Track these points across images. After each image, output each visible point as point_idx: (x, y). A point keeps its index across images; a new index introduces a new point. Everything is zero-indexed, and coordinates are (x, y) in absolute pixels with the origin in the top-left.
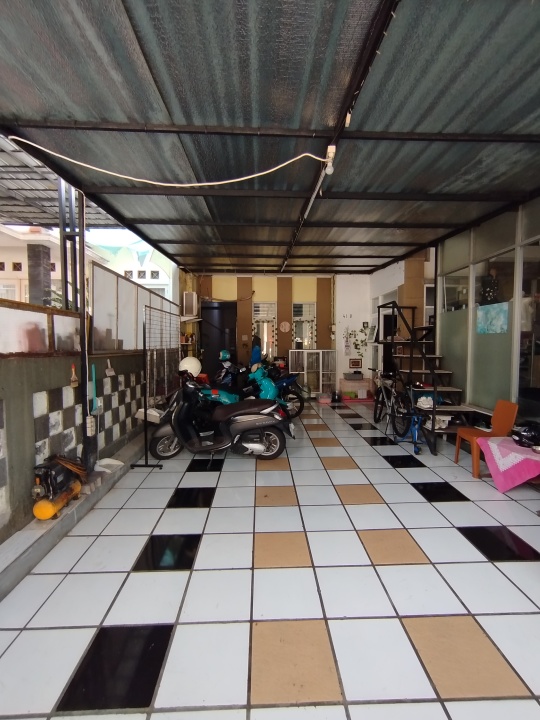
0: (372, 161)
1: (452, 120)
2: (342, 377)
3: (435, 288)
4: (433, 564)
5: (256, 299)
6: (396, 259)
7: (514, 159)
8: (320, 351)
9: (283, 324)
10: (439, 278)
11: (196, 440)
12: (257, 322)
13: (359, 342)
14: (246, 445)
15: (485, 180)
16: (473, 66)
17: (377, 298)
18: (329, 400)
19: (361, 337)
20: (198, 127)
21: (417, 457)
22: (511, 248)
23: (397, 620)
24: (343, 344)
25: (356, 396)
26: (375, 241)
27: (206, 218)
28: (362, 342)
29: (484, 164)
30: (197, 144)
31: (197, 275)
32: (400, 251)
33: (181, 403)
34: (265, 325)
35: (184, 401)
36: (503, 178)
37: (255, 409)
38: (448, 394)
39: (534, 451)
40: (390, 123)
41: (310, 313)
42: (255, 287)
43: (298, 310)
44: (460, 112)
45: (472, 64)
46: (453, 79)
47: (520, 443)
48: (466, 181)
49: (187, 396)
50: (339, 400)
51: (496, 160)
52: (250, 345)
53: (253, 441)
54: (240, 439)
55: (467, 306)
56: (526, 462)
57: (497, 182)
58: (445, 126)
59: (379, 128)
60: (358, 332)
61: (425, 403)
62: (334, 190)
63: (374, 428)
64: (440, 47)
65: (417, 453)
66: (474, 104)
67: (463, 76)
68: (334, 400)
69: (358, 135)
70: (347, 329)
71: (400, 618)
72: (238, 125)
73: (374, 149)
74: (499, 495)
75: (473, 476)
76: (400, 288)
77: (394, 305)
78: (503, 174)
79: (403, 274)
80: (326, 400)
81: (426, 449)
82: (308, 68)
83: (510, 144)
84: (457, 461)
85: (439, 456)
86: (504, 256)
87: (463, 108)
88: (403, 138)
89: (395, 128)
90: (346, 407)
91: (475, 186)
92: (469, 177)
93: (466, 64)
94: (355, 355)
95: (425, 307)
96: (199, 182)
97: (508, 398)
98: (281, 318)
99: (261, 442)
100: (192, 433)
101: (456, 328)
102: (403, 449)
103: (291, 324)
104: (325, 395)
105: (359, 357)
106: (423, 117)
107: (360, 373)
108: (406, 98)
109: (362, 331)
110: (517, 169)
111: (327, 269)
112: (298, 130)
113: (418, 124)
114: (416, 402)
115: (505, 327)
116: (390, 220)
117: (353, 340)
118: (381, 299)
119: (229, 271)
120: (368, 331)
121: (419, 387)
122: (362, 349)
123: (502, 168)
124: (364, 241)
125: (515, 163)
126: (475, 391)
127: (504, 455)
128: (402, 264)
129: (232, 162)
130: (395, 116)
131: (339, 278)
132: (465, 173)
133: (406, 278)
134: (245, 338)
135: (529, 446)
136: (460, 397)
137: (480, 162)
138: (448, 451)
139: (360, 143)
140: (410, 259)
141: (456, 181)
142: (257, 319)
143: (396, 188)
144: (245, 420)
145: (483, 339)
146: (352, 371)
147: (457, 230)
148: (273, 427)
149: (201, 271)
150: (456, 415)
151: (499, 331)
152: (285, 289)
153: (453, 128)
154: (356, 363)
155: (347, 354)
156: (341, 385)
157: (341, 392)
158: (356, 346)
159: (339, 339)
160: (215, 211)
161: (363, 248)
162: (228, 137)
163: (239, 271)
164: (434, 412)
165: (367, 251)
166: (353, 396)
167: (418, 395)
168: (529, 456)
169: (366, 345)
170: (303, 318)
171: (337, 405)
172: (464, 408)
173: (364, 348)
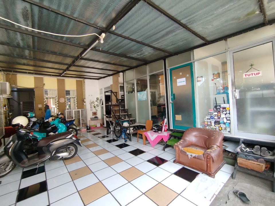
0: (114, 42)
1: (139, 37)
2: (90, 119)
3: (124, 86)
4: (145, 174)
5: (46, 87)
6: (109, 75)
7: (150, 52)
8: (80, 110)
9: (61, 99)
10: (125, 83)
11: (26, 160)
12: (47, 98)
13: (96, 105)
14: (59, 155)
15: (142, 56)
16: (148, 26)
17: (102, 89)
18: (86, 129)
19: (96, 103)
20: (45, 6)
21: (126, 143)
22: (146, 75)
23: (143, 195)
24: (89, 106)
25: (96, 126)
26: (104, 68)
27: (29, 46)
28: (97, 105)
29: (143, 51)
30: (41, 13)
31: (6, 73)
32: (111, 73)
33: (16, 142)
34: (51, 99)
35: (19, 140)
36: (146, 56)
37: (63, 137)
38: (131, 121)
39: (159, 133)
40: (123, 33)
41: (73, 95)
42: (45, 82)
43: (68, 93)
44: (142, 36)
45: (148, 25)
46: (143, 27)
47: (155, 132)
48: (137, 54)
49: (20, 137)
50: (89, 129)
51: (146, 51)
52: (44, 109)
53: (62, 152)
54: (55, 152)
55: (134, 91)
56: (158, 136)
57: (144, 57)
58: (137, 38)
59: (120, 33)
60: (95, 102)
61: (126, 124)
62: (97, 48)
63: (107, 137)
64: (143, 18)
65: (126, 142)
66: (146, 35)
67: (145, 27)
68: (87, 129)
69: (113, 33)
70: (91, 100)
71: (144, 194)
72: (67, 13)
73: (116, 38)
74: (152, 148)
75: (144, 145)
76: (111, 85)
77: (112, 92)
78: (146, 55)
79: (112, 80)
80: (84, 130)
81: (128, 140)
82: (104, 6)
83: (150, 48)
84: (138, 142)
85: (132, 141)
86: (143, 78)
87: (143, 35)
88: (126, 38)
89: (124, 34)
90: (93, 131)
91: (139, 57)
92: (138, 54)
93: (147, 25)
94: (94, 111)
95: (120, 92)
96: (32, 28)
97: (149, 120)
98: (60, 96)
99: (67, 151)
100: (23, 156)
101: (131, 99)
102: (121, 142)
103: (65, 99)
104: (83, 128)
105: (96, 111)
106: (133, 34)
107: (97, 117)
108: (130, 27)
109: (96, 101)
110: (150, 54)
111: (81, 77)
112: (93, 24)
113: (131, 35)
114: (123, 125)
115: (146, 98)
116: (112, 62)
117: (93, 105)
118: (103, 89)
119: (29, 73)
120: (99, 101)
121: (123, 119)
122: (97, 108)
123: (146, 53)
124: (100, 68)
125: (150, 53)
126: (139, 119)
127: (152, 136)
128: (111, 77)
129: (57, 26)
130: (126, 31)
131: (86, 80)
132: (138, 52)
133: (113, 82)
134: (40, 106)
135: (157, 132)
136: (134, 121)
137: (142, 50)
138: (134, 139)
139: (112, 35)
140: (114, 76)
141: (135, 54)
142: (47, 96)
143: (118, 52)
144: (57, 143)
145: (140, 102)
146: (94, 116)
147: (131, 68)
148: (72, 144)
149: (11, 71)
150: (134, 127)
151: (144, 100)
152: (61, 84)
153: (139, 40)
154: (95, 114)
155: (91, 110)
156: (90, 123)
157: (90, 126)
158: (95, 107)
159: (87, 104)
160: (36, 44)
161: (99, 70)
162: (60, 16)
163: (36, 74)
164: (130, 127)
165: (100, 71)
166: (95, 126)
167: (123, 122)
168: (158, 135)
169: (98, 106)
170: (71, 96)
171: (88, 131)
172: (136, 124)
173: (98, 107)
